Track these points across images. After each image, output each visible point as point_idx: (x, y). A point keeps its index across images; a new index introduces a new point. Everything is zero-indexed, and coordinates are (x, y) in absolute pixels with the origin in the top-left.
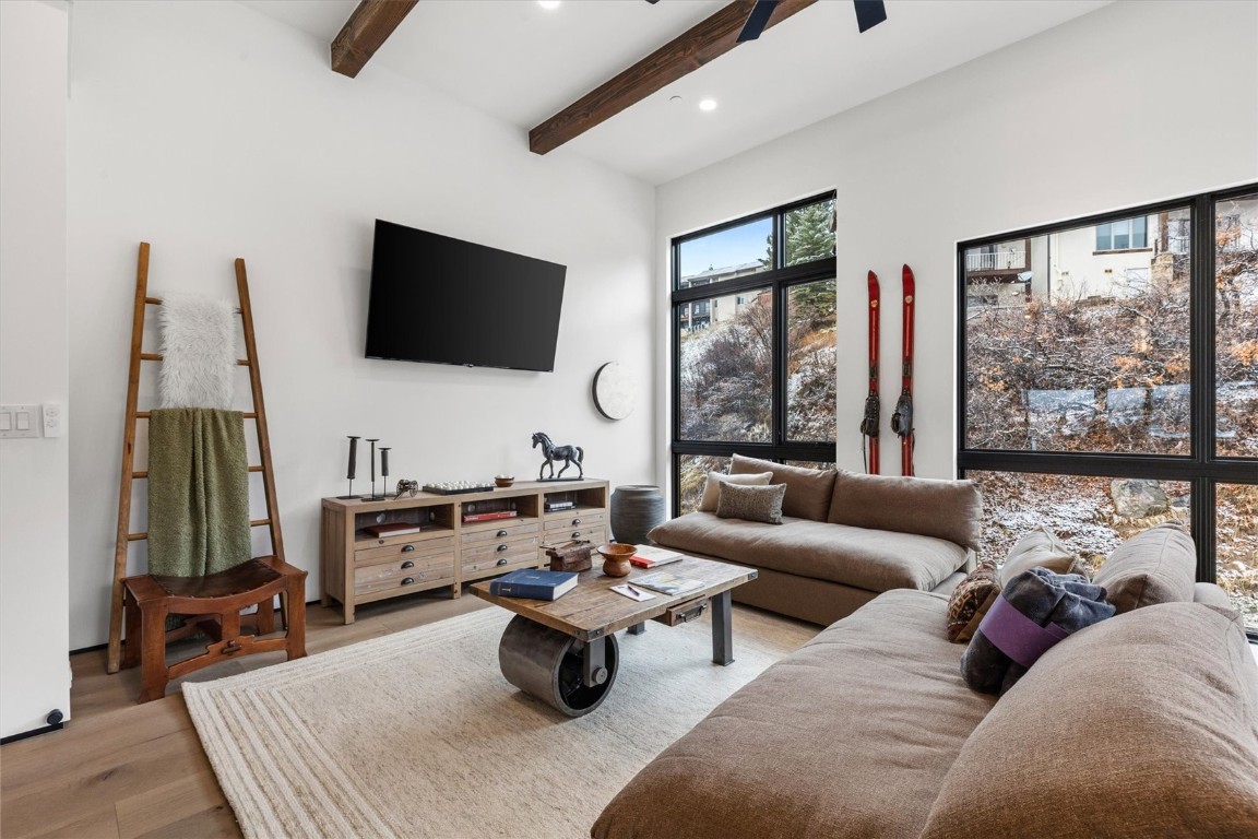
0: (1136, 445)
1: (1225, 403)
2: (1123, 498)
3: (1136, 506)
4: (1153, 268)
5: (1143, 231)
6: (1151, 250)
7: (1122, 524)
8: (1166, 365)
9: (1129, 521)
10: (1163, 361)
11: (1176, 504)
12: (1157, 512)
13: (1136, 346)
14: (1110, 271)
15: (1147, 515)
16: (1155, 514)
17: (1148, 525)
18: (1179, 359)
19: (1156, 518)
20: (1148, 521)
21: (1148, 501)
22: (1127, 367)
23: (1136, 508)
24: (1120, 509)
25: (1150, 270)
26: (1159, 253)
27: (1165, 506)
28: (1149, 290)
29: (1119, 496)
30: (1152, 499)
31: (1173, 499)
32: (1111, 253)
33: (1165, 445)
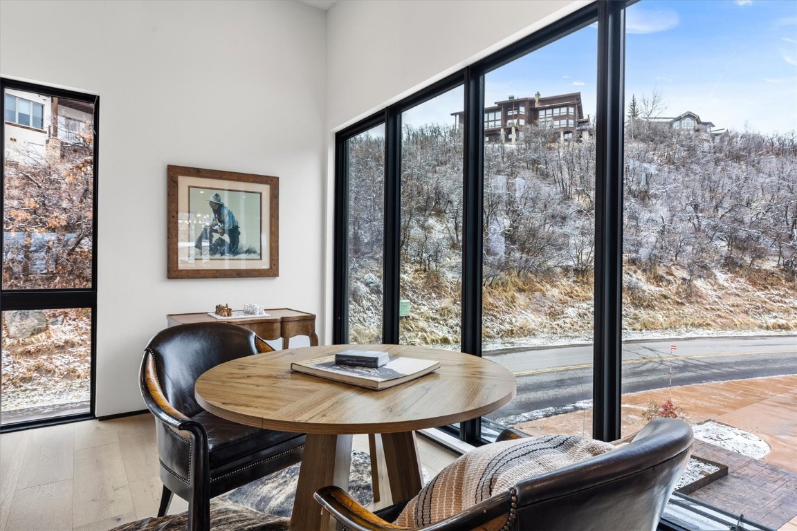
0: (26, 281)
1: (87, 250)
2: (14, 324)
3: (24, 328)
4: (47, 146)
5: (41, 117)
6: (45, 132)
7: (12, 345)
8: (48, 220)
9: (19, 342)
10: (46, 216)
11: (53, 323)
12: (39, 331)
13: (27, 203)
14: (15, 140)
15: (33, 334)
16: (37, 333)
17: (32, 342)
18: (57, 217)
19: (39, 336)
20: (33, 339)
21: (33, 324)
22: (19, 218)
23: (25, 331)
24: (12, 333)
25: (44, 148)
26: (51, 137)
27: (45, 326)
28: (43, 162)
29: (11, 322)
30: (36, 321)
31: (51, 320)
32: (16, 125)
33: (48, 279)
